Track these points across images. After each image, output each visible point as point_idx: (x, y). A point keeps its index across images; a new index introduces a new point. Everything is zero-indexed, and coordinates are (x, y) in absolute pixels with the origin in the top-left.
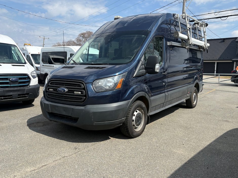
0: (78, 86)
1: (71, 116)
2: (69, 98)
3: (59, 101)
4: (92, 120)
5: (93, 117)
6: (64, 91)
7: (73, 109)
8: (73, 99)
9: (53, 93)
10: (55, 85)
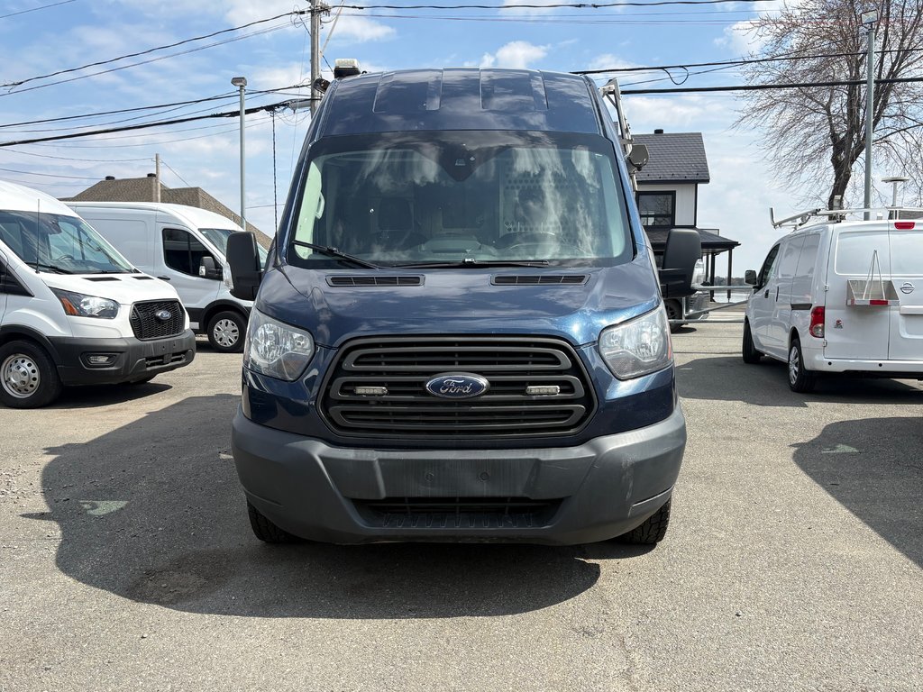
0: (534, 363)
1: (525, 495)
2: (497, 418)
3: (428, 436)
4: (629, 495)
5: (631, 485)
6: (477, 387)
7: (537, 462)
8: (519, 421)
9: (385, 403)
10: (387, 363)
